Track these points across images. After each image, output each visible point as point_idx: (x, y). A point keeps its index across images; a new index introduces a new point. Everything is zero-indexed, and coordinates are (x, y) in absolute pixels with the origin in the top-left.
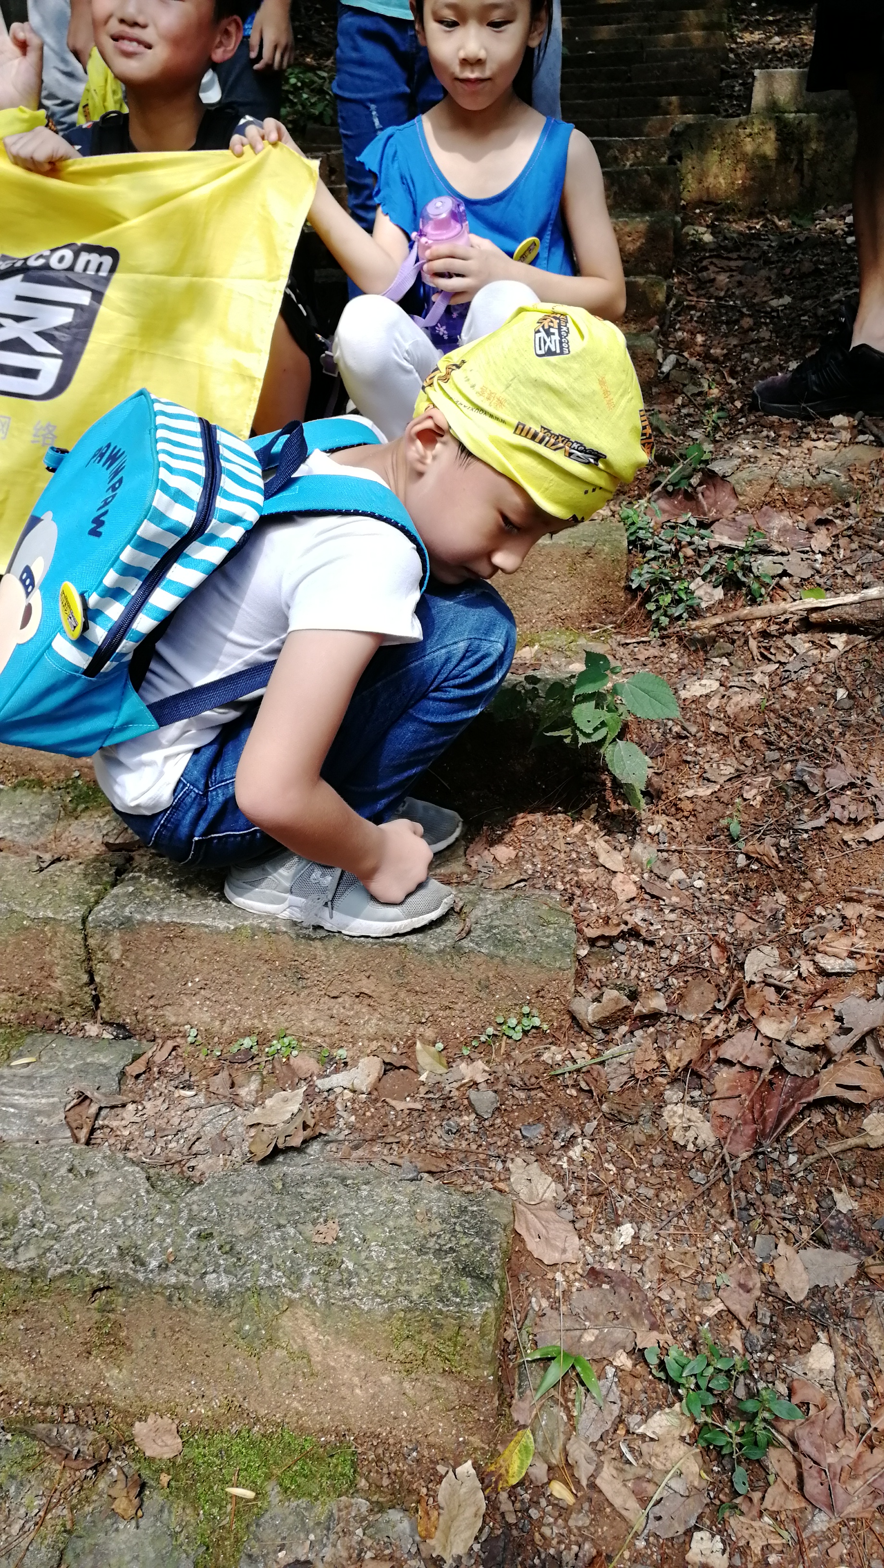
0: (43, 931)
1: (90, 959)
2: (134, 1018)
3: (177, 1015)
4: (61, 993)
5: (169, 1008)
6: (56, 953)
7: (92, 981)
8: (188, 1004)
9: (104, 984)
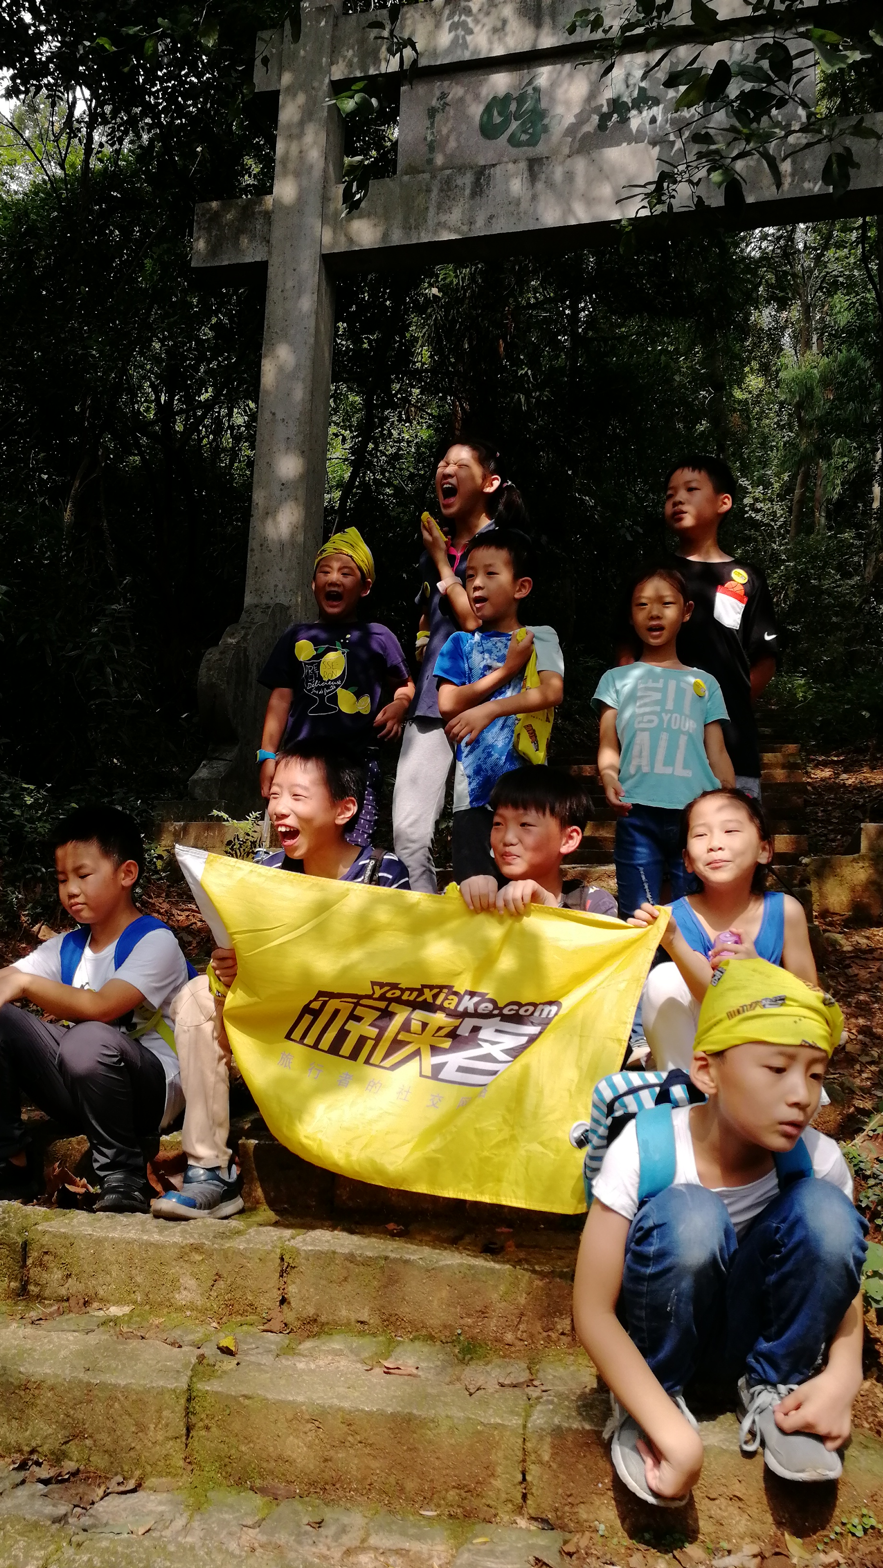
0: (493, 1435)
1: (524, 1461)
2: (554, 1514)
3: (588, 1513)
4: (499, 1490)
5: (582, 1506)
6: (500, 1454)
7: (524, 1479)
8: (598, 1503)
9: (535, 1482)
